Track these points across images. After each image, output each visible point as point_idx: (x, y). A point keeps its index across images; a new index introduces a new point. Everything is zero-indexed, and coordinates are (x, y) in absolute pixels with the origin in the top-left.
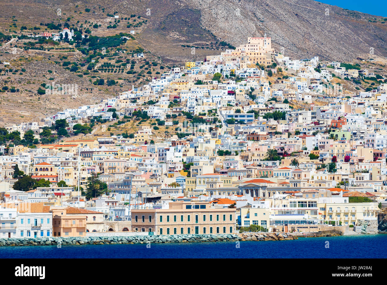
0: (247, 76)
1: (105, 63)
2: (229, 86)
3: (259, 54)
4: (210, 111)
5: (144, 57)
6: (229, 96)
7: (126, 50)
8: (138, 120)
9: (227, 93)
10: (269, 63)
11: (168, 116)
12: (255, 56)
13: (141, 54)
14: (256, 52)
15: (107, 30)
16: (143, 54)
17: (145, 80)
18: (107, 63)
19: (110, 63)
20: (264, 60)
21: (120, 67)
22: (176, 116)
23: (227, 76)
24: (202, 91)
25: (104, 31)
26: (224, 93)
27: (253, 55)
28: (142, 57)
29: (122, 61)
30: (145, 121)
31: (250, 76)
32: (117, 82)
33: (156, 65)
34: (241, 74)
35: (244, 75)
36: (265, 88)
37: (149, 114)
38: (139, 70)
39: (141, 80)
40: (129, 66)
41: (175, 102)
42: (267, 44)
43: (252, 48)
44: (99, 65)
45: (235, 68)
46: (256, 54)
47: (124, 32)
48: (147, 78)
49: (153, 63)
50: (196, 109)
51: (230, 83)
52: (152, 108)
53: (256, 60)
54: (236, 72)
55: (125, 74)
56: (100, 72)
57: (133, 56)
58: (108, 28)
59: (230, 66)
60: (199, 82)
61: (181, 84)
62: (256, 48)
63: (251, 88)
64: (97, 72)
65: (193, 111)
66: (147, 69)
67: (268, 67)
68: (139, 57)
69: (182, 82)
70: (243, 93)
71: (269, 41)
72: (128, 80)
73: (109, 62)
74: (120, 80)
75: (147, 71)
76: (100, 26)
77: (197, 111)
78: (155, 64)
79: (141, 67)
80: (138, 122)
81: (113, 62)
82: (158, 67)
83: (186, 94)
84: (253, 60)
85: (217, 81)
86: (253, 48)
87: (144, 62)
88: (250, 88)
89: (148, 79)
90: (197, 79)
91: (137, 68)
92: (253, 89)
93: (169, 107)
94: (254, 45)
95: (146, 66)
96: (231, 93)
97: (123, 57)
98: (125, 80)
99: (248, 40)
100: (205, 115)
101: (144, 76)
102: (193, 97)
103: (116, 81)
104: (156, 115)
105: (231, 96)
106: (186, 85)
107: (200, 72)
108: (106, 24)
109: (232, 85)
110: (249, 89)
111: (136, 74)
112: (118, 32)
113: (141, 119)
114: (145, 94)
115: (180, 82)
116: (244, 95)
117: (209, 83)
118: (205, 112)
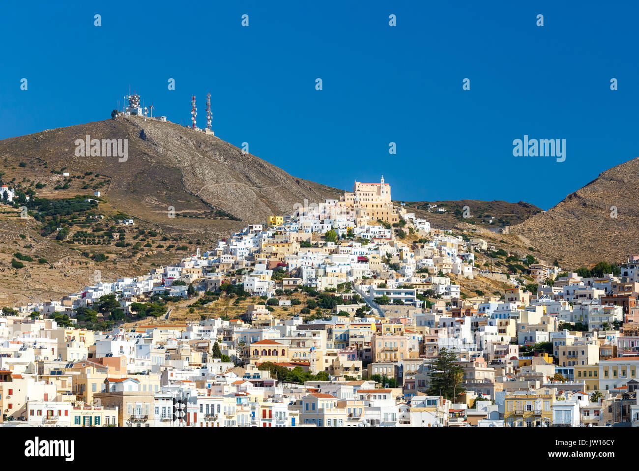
0: (370, 236)
1: (78, 232)
2: (353, 250)
3: (379, 206)
4: (340, 286)
5: (134, 224)
6: (360, 264)
7: (104, 216)
8: (231, 297)
9: (356, 260)
10: (394, 220)
11: (279, 293)
12: (374, 209)
13: (130, 221)
14: (374, 202)
15: (57, 192)
16: (132, 221)
17: (144, 256)
18: (82, 232)
19: (86, 232)
20: (387, 216)
21: (103, 237)
22: (292, 293)
23: (343, 236)
24: (317, 256)
25: (52, 193)
26: (353, 260)
27: (370, 208)
28: (132, 224)
29: (103, 230)
30: (244, 299)
31: (375, 237)
32: (107, 257)
33: (154, 236)
34: (362, 234)
35: (367, 236)
36: (407, 255)
37: (246, 288)
38: (133, 242)
39: (139, 255)
40: (116, 236)
41: (279, 271)
42: (385, 192)
43: (365, 197)
44: (71, 234)
45: (352, 225)
46: (375, 206)
47: (82, 194)
48: (147, 253)
49: (149, 233)
50: (320, 281)
51: (354, 246)
52: (251, 280)
53: (375, 214)
54: (355, 232)
55: (112, 247)
56: (76, 243)
57: (118, 223)
58: (56, 189)
59: (342, 222)
60: (305, 244)
61: (281, 246)
62: (370, 197)
63: (387, 253)
64: (73, 243)
65: (317, 285)
66: (143, 240)
67: (394, 225)
68: (127, 224)
69: (279, 242)
70: (379, 260)
71: (387, 188)
72: (120, 254)
73: (84, 230)
74: (111, 255)
75: (145, 243)
76: (45, 185)
77: (322, 285)
78: (153, 234)
79: (135, 238)
80: (232, 301)
81: (89, 231)
82: (159, 238)
83: (295, 261)
84: (371, 214)
85: (333, 243)
86: (367, 197)
87: (136, 230)
88: (385, 254)
89: (149, 254)
90: (299, 239)
91: (129, 239)
92: (389, 256)
93: (272, 279)
94: (367, 193)
95: (141, 237)
96: (363, 260)
97: (102, 224)
98: (117, 254)
99: (357, 187)
100: (334, 290)
101: (142, 250)
102: (307, 264)
103: (106, 255)
104: (258, 291)
105: (364, 264)
106: (288, 248)
107: (300, 229)
108: (53, 184)
109: (359, 249)
110: (384, 256)
111: (130, 247)
112: (71, 194)
113: (236, 297)
114: (224, 260)
115: (277, 242)
116: (380, 263)
117: (320, 246)
118: (333, 287)
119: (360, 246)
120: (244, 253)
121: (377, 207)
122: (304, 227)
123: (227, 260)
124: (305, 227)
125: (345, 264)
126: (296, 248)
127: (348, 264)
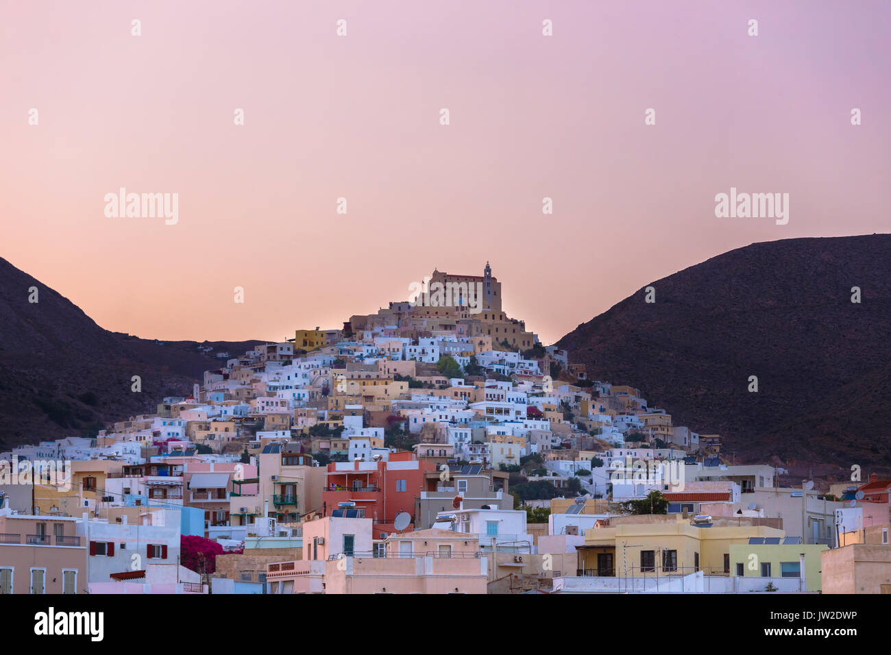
2: (507, 394)
3: (497, 317)
4: (524, 461)
6: (535, 421)
9: (524, 414)
10: (526, 343)
12: (488, 321)
20: (514, 336)
26: (518, 413)
34: (495, 367)
35: (504, 370)
36: (594, 407)
42: (492, 293)
46: (490, 317)
51: (499, 387)
54: (481, 361)
60: (414, 383)
61: (370, 383)
65: (484, 458)
70: (558, 415)
77: (495, 459)
83: (418, 412)
85: (462, 380)
88: (559, 403)
90: (393, 373)
93: (389, 446)
96: (534, 413)
100: (513, 469)
105: (540, 421)
106: (386, 387)
114: (266, 408)
115: (359, 376)
116: (562, 422)
117: (437, 385)
118: (513, 463)
119: (511, 388)
120: (301, 396)
121: (493, 318)
122: (389, 350)
123: (272, 408)
124: (391, 350)
125: (506, 421)
126: (402, 388)
127: (512, 421)
